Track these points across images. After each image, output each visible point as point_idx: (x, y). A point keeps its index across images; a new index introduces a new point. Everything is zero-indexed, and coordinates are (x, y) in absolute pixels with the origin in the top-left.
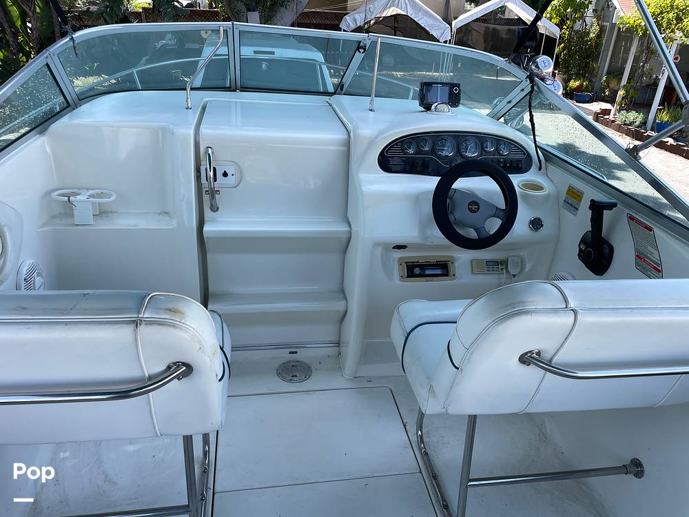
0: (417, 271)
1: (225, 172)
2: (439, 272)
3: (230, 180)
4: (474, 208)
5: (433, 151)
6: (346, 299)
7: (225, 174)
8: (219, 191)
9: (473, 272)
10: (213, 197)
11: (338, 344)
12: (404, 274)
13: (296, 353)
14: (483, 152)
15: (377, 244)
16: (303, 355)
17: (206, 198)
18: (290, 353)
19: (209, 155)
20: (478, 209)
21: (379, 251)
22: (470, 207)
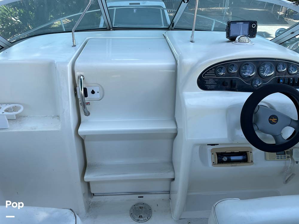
0: (225, 159)
1: (93, 90)
2: (240, 158)
3: (97, 96)
4: (273, 120)
5: (239, 73)
6: (174, 172)
7: (93, 92)
8: (89, 103)
9: (266, 159)
10: (84, 107)
11: (169, 192)
12: (216, 161)
13: (142, 197)
14: (277, 72)
15: (196, 145)
16: (147, 199)
17: (81, 107)
18: (139, 197)
19: (81, 79)
20: (277, 121)
21: (198, 147)
22: (271, 119)
